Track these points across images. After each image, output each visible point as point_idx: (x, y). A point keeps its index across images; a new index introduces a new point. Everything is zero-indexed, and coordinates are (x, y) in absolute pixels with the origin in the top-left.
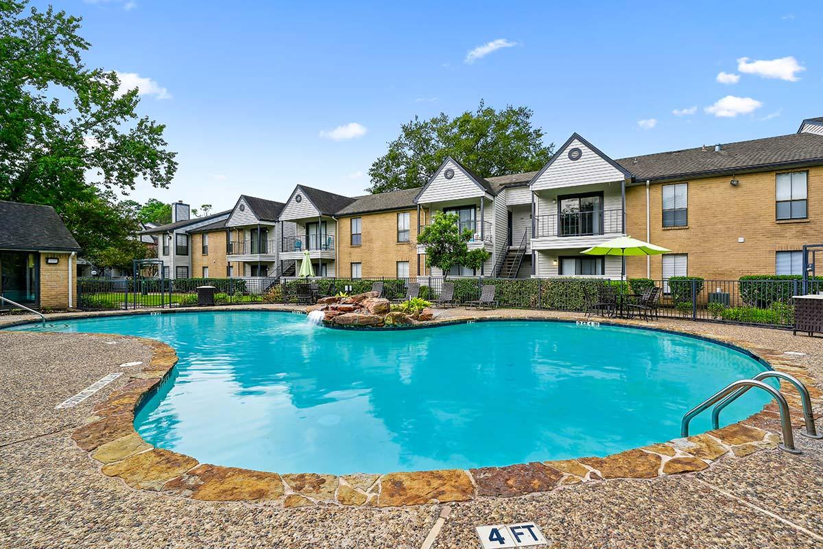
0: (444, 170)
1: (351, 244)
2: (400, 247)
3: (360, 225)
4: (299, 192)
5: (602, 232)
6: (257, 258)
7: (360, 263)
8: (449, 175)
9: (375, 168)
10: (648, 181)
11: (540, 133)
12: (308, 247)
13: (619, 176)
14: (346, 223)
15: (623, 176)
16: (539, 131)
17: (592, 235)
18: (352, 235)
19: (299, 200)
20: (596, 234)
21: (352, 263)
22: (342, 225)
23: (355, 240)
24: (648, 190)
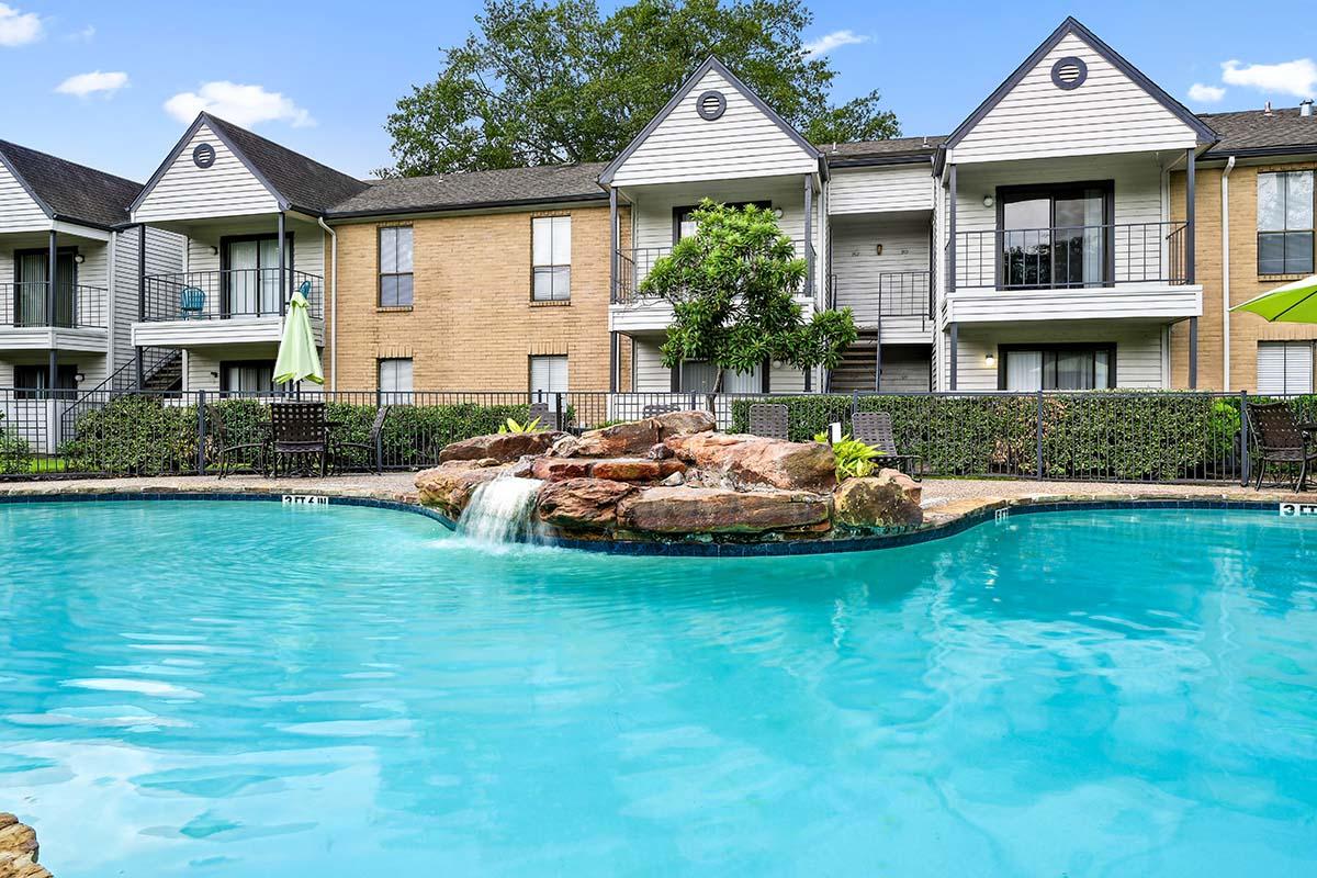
0: (696, 94)
1: (379, 304)
2: (538, 315)
3: (408, 248)
4: (206, 135)
5: (1108, 279)
6: (41, 338)
7: (410, 359)
8: (712, 107)
9: (403, 112)
10: (1232, 159)
11: (826, 69)
12: (226, 310)
13: (1183, 138)
14: (361, 239)
15: (1194, 136)
16: (823, 64)
17: (1082, 287)
18: (380, 277)
19: (204, 157)
20: (1091, 285)
21: (380, 361)
22: (348, 246)
23: (390, 292)
24: (1225, 181)
